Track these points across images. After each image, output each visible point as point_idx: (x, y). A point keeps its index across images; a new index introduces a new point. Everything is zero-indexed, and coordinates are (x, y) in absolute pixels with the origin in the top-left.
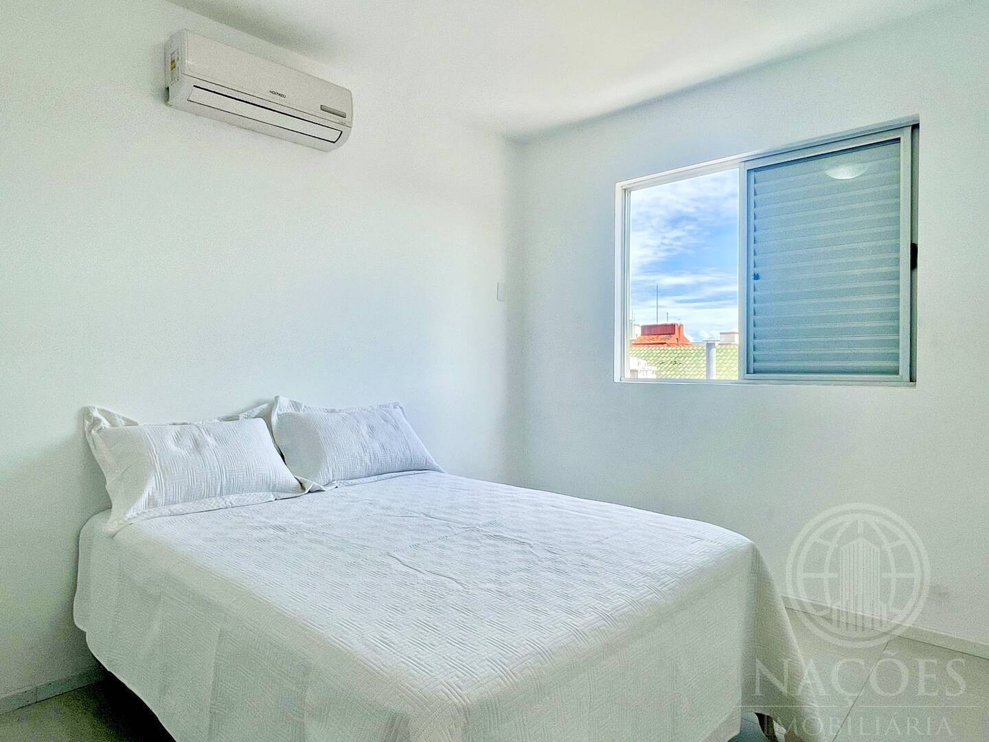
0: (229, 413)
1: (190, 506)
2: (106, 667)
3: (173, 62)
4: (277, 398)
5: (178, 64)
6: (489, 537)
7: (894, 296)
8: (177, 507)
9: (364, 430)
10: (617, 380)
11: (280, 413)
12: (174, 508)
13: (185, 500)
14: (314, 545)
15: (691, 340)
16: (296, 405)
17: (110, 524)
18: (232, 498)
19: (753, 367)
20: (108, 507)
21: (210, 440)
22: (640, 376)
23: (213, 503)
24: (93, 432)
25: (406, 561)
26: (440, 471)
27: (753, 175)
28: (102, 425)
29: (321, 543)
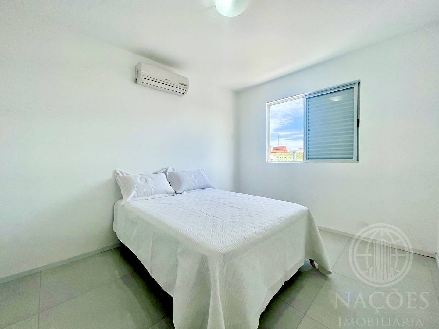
0: (155, 172)
1: (144, 198)
2: (122, 242)
3: (138, 71)
4: (168, 168)
5: (139, 72)
6: (229, 207)
7: (352, 135)
8: (141, 198)
9: (193, 177)
10: (267, 162)
11: (169, 172)
12: (140, 198)
13: (143, 196)
14: (179, 208)
15: (289, 151)
16: (174, 170)
17: (123, 203)
18: (156, 196)
19: (307, 157)
20: (122, 198)
21: (150, 179)
22: (274, 160)
23: (151, 197)
24: (117, 177)
25: (206, 213)
26: (214, 188)
27: (308, 100)
28: (120, 175)
29: (181, 208)
